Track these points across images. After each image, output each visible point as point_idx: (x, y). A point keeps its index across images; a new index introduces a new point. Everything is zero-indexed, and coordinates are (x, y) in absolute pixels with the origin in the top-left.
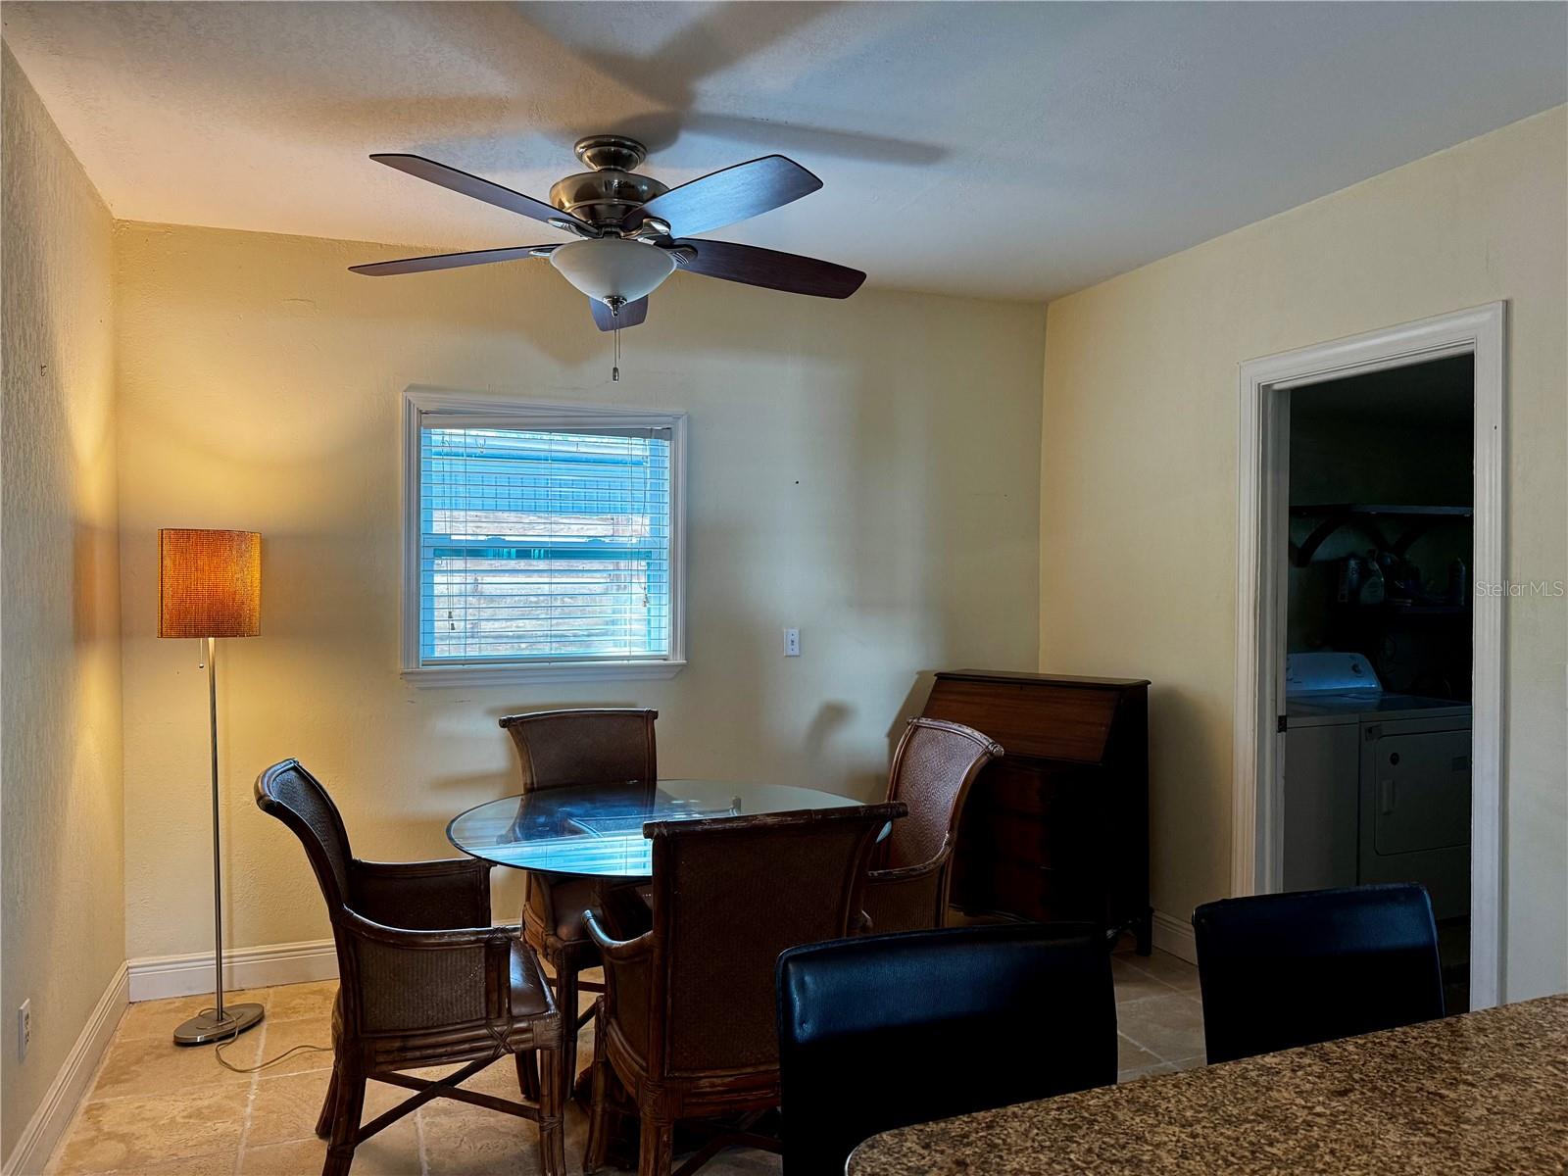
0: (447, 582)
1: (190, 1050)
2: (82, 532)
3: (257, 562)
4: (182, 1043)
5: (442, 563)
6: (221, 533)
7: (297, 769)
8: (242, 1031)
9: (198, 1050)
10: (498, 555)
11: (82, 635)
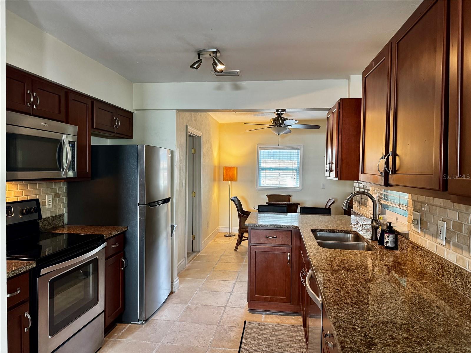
0: (263, 174)
1: (226, 237)
2: (215, 167)
3: (235, 171)
4: (225, 236)
5: (262, 171)
6: (231, 167)
7: (237, 198)
8: (232, 236)
9: (227, 237)
10: (270, 170)
11: (214, 180)
